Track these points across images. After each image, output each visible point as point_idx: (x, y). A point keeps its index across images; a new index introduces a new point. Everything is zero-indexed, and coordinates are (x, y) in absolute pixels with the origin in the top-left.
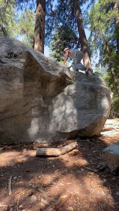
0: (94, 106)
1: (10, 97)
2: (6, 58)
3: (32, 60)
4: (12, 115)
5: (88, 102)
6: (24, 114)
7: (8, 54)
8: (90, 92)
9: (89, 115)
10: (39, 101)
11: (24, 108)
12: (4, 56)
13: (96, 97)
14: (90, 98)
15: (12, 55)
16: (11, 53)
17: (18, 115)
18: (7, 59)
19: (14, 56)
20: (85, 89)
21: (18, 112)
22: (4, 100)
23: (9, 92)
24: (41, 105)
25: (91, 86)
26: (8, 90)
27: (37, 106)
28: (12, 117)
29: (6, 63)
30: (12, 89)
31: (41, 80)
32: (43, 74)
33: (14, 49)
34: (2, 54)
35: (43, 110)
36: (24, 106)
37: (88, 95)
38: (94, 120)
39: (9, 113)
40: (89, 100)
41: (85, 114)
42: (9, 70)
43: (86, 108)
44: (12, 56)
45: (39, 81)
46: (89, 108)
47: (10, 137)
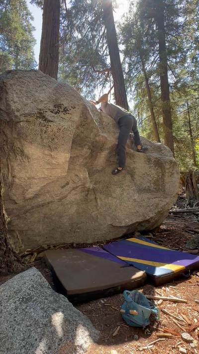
0: (161, 188)
1: (50, 175)
2: (52, 112)
3: (87, 118)
4: (43, 202)
5: (153, 182)
6: (60, 200)
7: (55, 106)
8: (155, 167)
9: (154, 200)
10: (84, 179)
11: (62, 190)
12: (49, 110)
13: (163, 174)
14: (156, 176)
15: (61, 108)
16: (59, 106)
17: (52, 202)
18: (53, 115)
19: (64, 109)
20: (149, 162)
21: (52, 197)
22: (39, 178)
23: (50, 167)
24: (86, 185)
25: (156, 158)
26: (48, 164)
27: (80, 187)
28: (43, 206)
29: (52, 121)
30: (55, 163)
31: (92, 147)
32: (97, 138)
33: (64, 98)
34: (45, 106)
35: (87, 193)
36: (63, 187)
37: (153, 171)
38: (161, 208)
39: (39, 200)
40: (154, 179)
41: (149, 199)
42: (56, 132)
43: (150, 190)
44: (60, 110)
45: (89, 148)
46: (154, 190)
47: (34, 238)
